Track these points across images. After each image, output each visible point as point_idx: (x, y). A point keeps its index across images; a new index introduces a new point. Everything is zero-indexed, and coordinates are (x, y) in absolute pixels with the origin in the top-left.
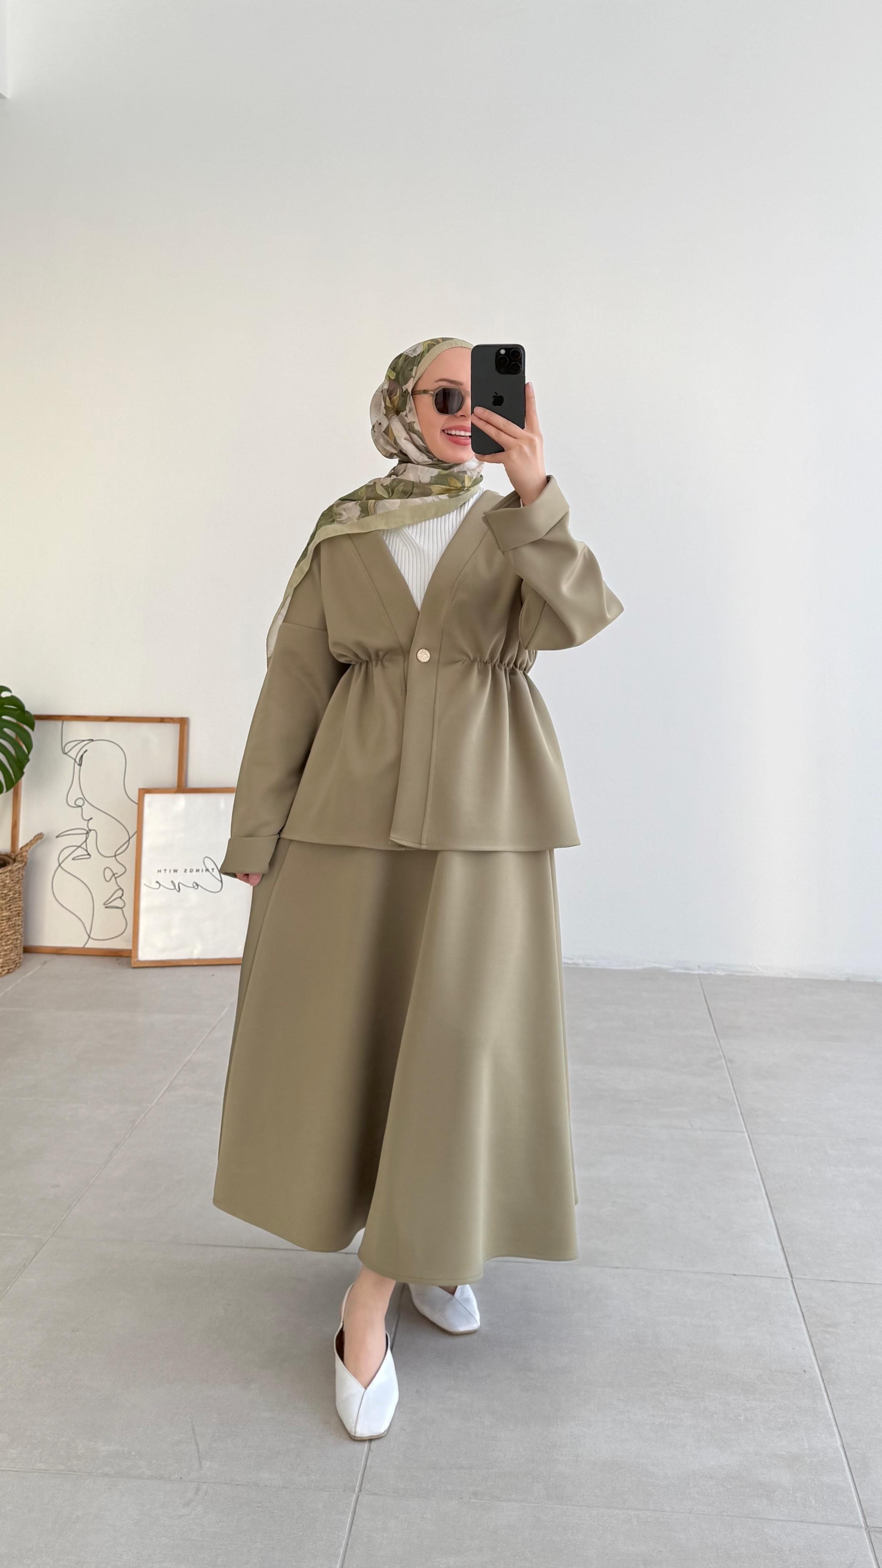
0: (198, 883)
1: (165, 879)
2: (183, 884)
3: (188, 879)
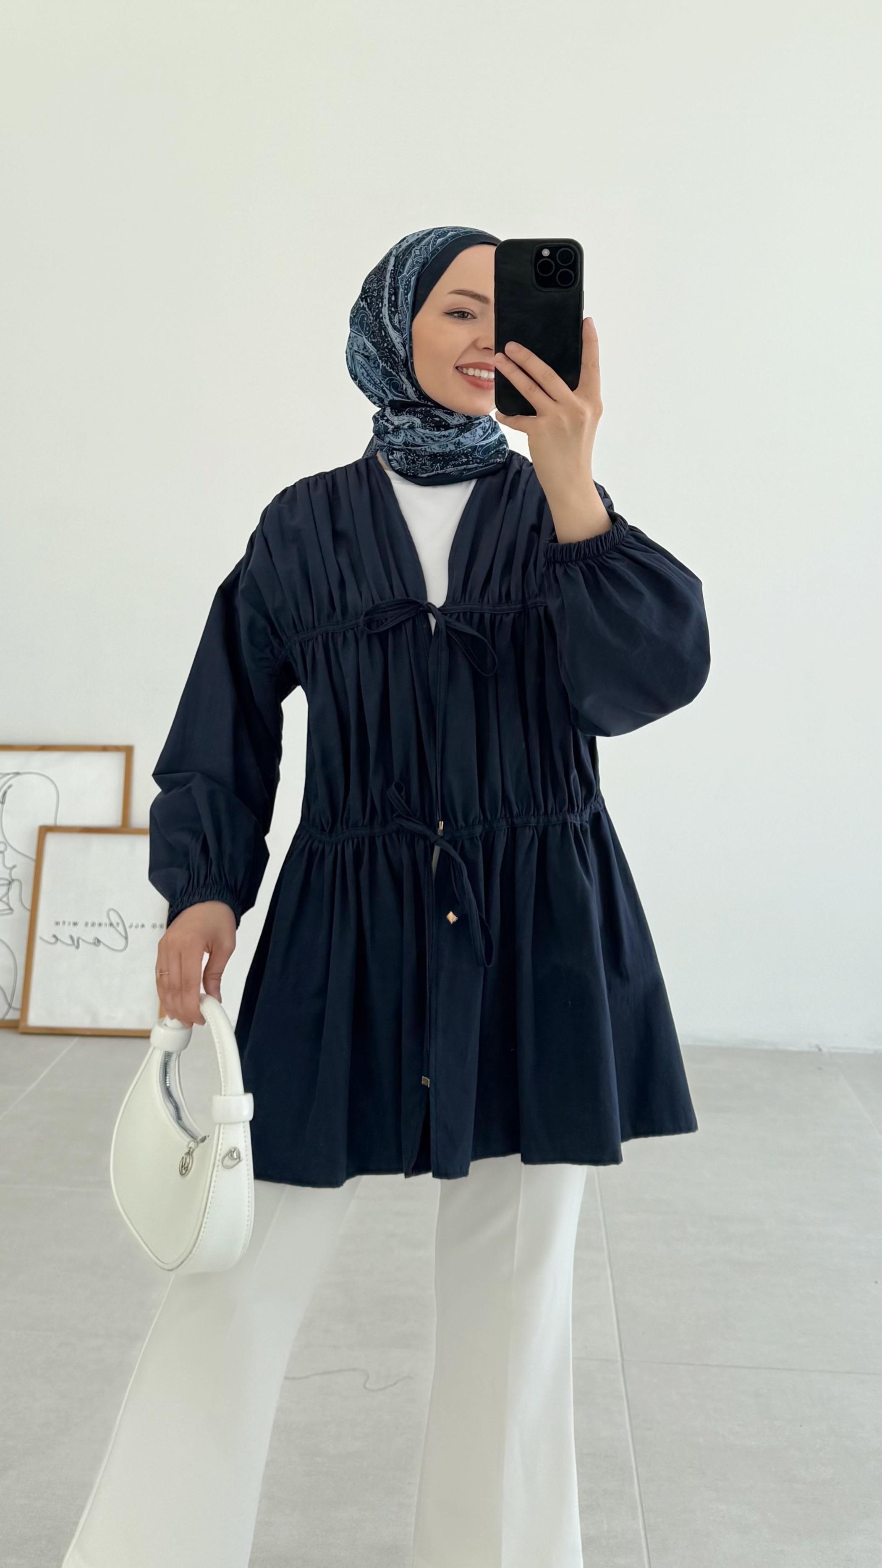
0: (101, 939)
1: (64, 933)
2: (83, 940)
3: (89, 935)
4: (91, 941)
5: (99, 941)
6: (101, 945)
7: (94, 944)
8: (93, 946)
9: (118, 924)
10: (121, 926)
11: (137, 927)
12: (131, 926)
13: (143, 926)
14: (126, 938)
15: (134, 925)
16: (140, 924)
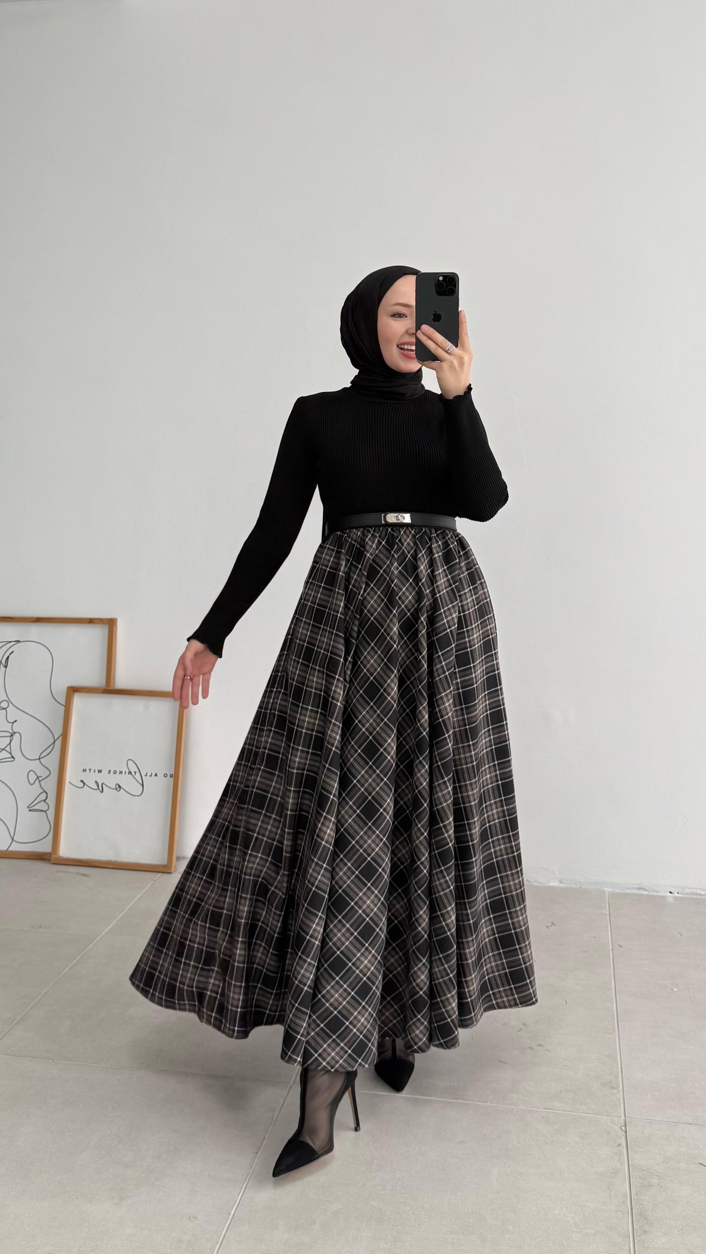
0: (121, 785)
1: (89, 779)
2: (106, 786)
3: (112, 781)
4: (114, 788)
5: (120, 787)
6: (121, 789)
7: (116, 789)
8: (115, 790)
9: (135, 772)
10: (138, 773)
11: (151, 776)
12: (146, 775)
13: (156, 775)
14: (143, 786)
15: (149, 774)
16: (153, 775)
